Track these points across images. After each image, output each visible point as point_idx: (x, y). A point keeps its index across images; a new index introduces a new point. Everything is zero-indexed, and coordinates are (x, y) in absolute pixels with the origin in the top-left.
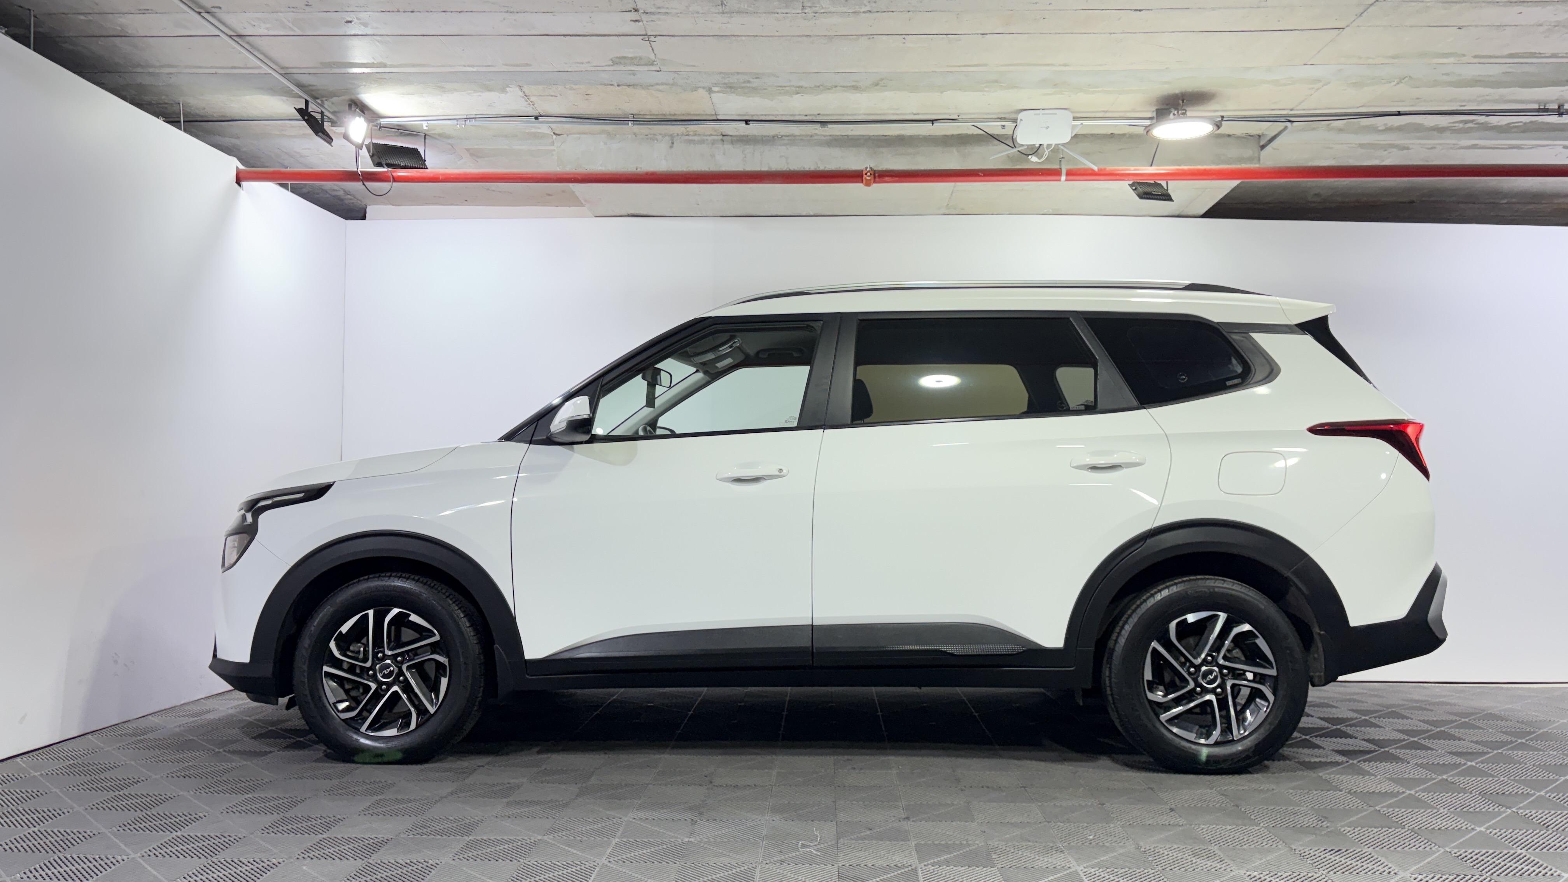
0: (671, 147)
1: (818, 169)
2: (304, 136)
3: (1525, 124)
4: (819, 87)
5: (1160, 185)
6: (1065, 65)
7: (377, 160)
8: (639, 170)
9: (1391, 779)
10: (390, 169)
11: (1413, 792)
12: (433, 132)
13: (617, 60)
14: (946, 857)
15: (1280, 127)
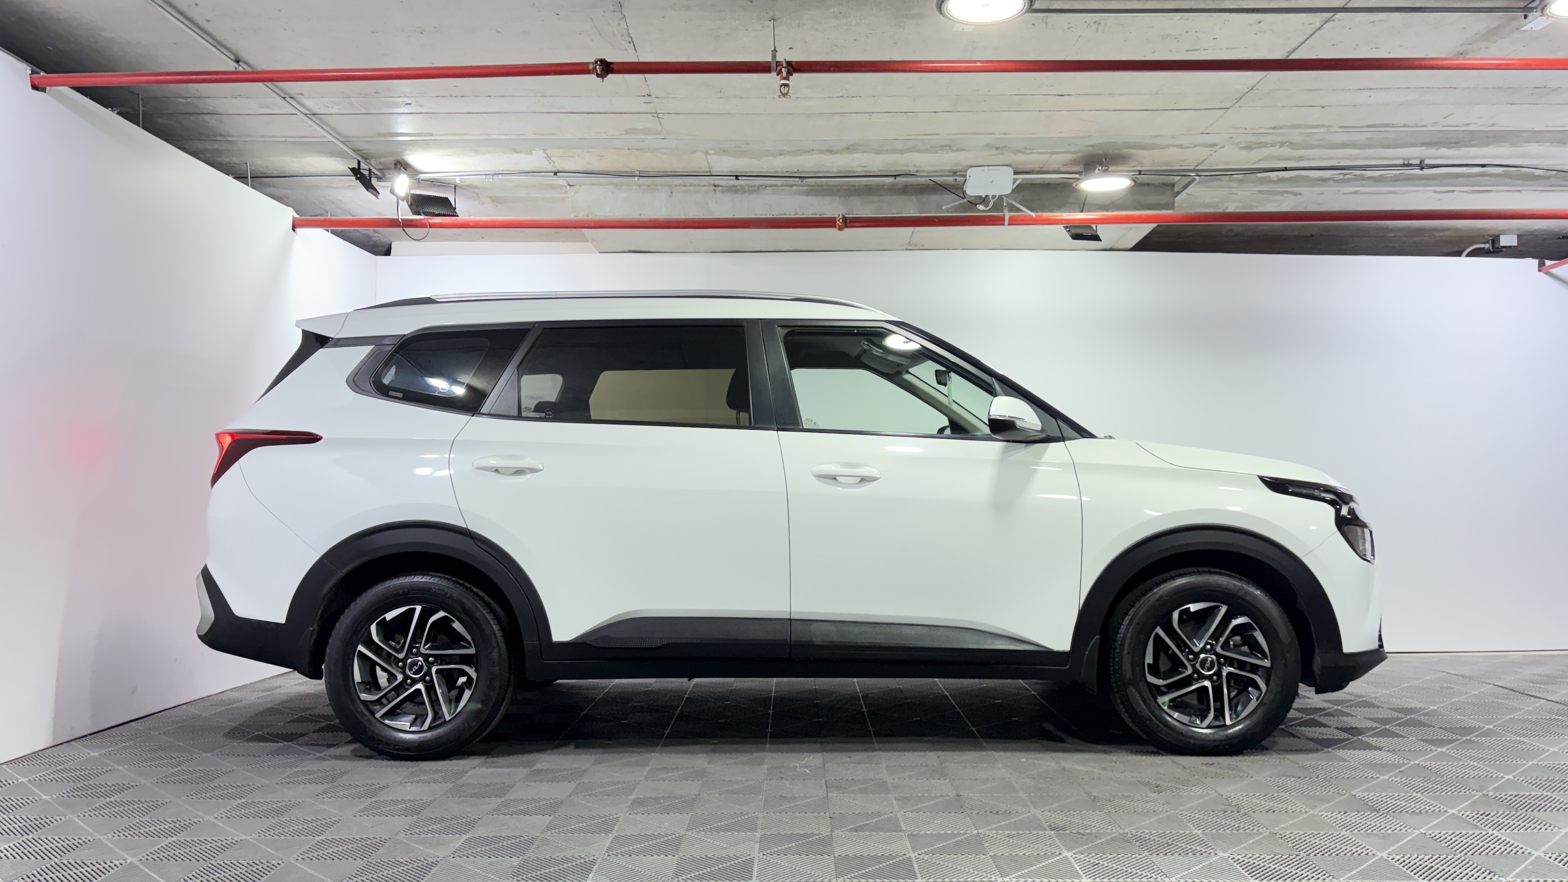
0: (670, 197)
1: (797, 216)
4: (799, 150)
5: (1091, 228)
6: (1005, 134)
7: (415, 209)
8: (642, 217)
10: (427, 217)
12: (464, 184)
13: (630, 131)
15: (1189, 179)
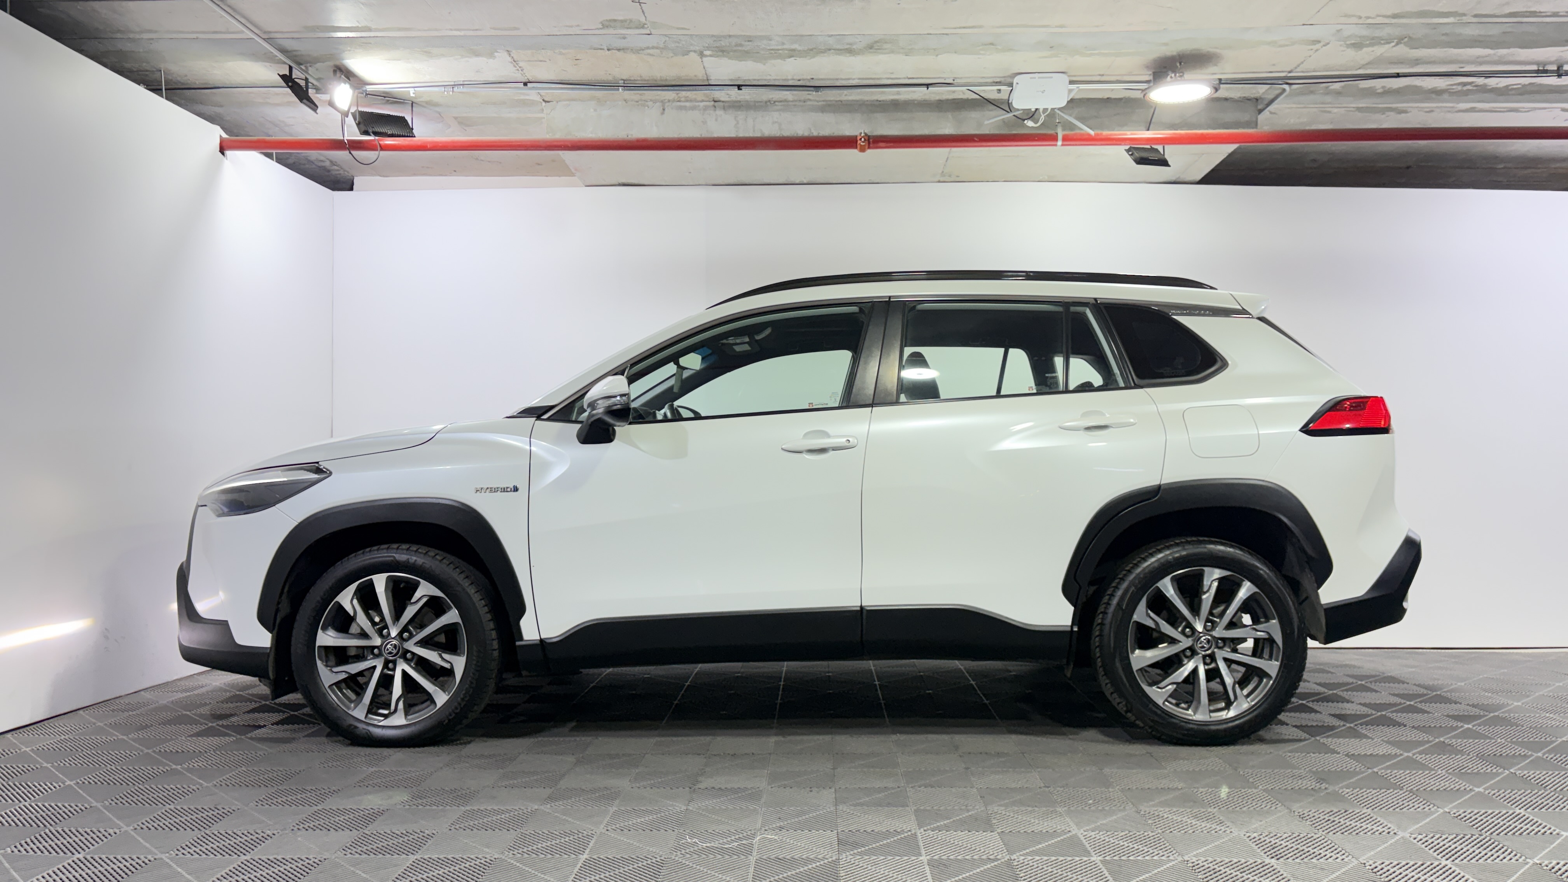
0: (663, 113)
1: (811, 135)
2: (289, 104)
3: (1524, 86)
4: (812, 50)
5: (1157, 150)
6: (1062, 27)
7: (363, 128)
8: (629, 137)
9: (1388, 742)
10: (377, 138)
11: (1410, 754)
12: (421, 100)
13: (607, 23)
14: (945, 822)
15: (1278, 90)
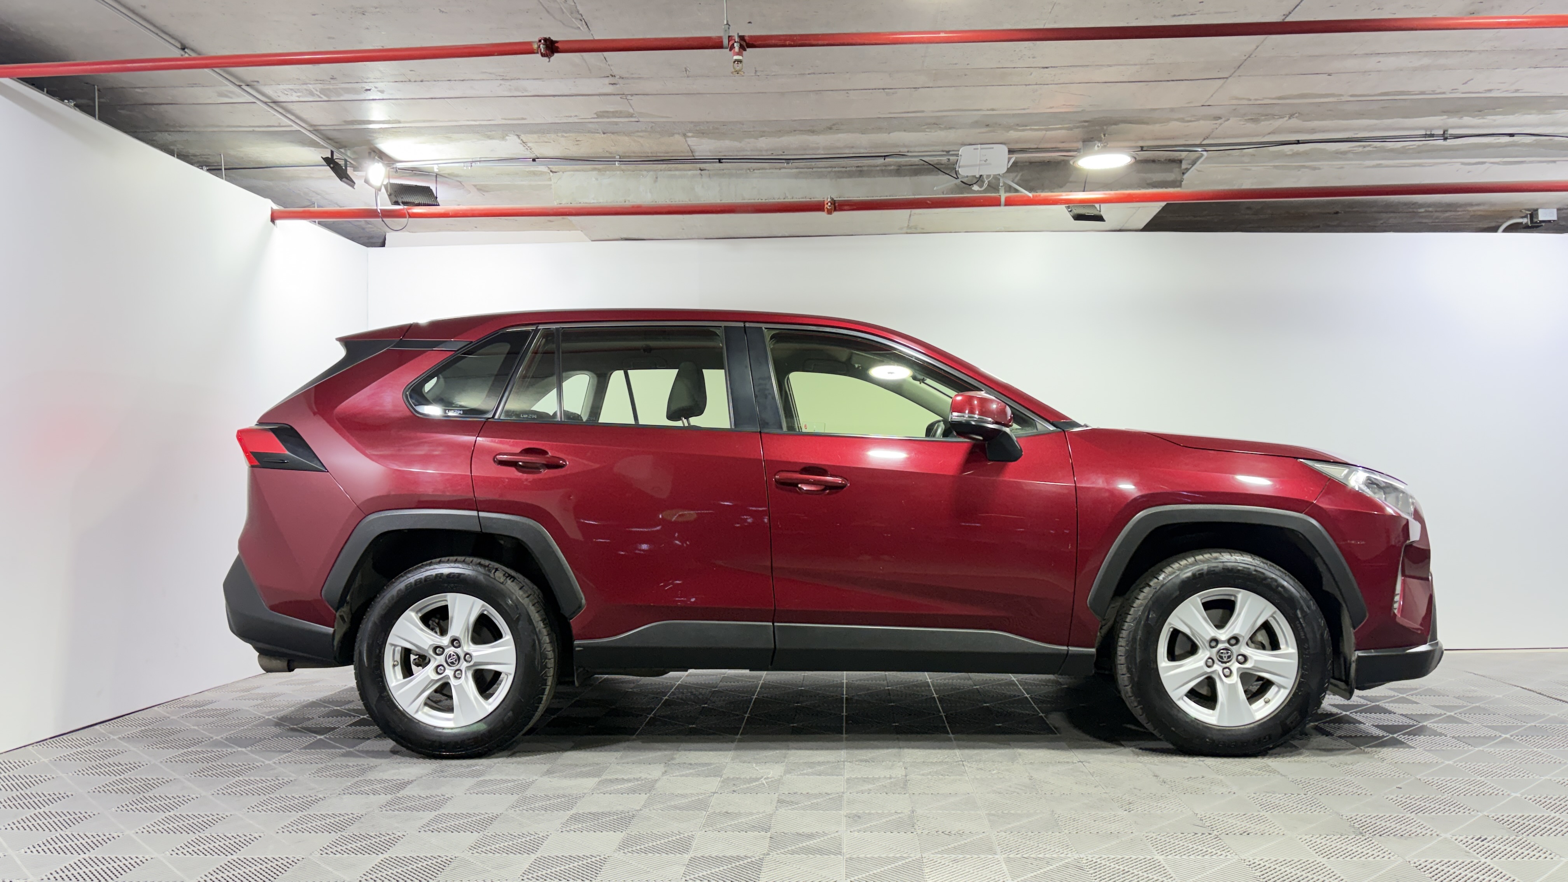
0: (655, 181)
1: (786, 200)
2: (329, 179)
4: (779, 131)
5: (1094, 206)
6: (992, 110)
7: (394, 198)
10: (406, 207)
12: (444, 172)
13: (602, 114)
15: (1196, 155)
